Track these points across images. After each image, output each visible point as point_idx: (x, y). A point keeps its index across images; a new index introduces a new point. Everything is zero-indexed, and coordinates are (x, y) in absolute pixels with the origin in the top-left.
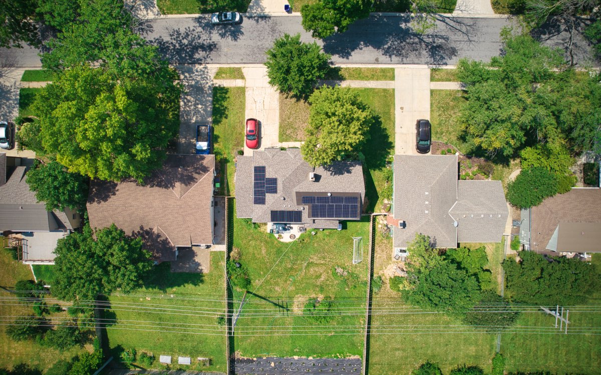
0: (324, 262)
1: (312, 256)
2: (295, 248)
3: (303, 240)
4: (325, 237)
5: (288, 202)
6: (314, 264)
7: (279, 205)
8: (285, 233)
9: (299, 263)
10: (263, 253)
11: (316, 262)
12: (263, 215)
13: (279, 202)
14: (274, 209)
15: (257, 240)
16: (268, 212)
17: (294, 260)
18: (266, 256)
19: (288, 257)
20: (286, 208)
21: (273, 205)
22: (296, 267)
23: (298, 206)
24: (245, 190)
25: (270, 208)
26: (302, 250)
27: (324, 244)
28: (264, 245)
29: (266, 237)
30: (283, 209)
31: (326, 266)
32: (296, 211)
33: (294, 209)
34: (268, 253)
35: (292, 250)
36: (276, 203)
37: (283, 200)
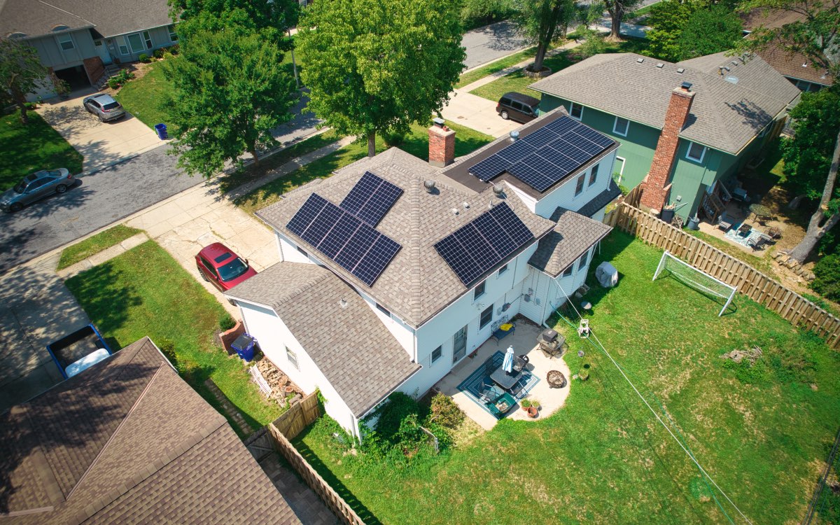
0: (688, 371)
1: (652, 383)
4: (615, 322)
5: (452, 197)
6: (681, 395)
7: (440, 217)
8: (530, 389)
9: (655, 430)
10: (546, 501)
11: (678, 388)
12: (425, 281)
13: (431, 209)
14: (436, 237)
15: (484, 481)
16: (429, 259)
17: (634, 434)
18: (562, 499)
19: (613, 440)
20: (462, 216)
21: (424, 226)
22: (662, 446)
23: (483, 194)
24: (310, 294)
25: (424, 239)
26: (614, 389)
27: (632, 337)
28: (519, 475)
29: (497, 447)
30: (456, 224)
31: (705, 377)
32: (493, 209)
33: (483, 207)
34: (559, 485)
35: (597, 410)
36: (426, 216)
37: (437, 197)
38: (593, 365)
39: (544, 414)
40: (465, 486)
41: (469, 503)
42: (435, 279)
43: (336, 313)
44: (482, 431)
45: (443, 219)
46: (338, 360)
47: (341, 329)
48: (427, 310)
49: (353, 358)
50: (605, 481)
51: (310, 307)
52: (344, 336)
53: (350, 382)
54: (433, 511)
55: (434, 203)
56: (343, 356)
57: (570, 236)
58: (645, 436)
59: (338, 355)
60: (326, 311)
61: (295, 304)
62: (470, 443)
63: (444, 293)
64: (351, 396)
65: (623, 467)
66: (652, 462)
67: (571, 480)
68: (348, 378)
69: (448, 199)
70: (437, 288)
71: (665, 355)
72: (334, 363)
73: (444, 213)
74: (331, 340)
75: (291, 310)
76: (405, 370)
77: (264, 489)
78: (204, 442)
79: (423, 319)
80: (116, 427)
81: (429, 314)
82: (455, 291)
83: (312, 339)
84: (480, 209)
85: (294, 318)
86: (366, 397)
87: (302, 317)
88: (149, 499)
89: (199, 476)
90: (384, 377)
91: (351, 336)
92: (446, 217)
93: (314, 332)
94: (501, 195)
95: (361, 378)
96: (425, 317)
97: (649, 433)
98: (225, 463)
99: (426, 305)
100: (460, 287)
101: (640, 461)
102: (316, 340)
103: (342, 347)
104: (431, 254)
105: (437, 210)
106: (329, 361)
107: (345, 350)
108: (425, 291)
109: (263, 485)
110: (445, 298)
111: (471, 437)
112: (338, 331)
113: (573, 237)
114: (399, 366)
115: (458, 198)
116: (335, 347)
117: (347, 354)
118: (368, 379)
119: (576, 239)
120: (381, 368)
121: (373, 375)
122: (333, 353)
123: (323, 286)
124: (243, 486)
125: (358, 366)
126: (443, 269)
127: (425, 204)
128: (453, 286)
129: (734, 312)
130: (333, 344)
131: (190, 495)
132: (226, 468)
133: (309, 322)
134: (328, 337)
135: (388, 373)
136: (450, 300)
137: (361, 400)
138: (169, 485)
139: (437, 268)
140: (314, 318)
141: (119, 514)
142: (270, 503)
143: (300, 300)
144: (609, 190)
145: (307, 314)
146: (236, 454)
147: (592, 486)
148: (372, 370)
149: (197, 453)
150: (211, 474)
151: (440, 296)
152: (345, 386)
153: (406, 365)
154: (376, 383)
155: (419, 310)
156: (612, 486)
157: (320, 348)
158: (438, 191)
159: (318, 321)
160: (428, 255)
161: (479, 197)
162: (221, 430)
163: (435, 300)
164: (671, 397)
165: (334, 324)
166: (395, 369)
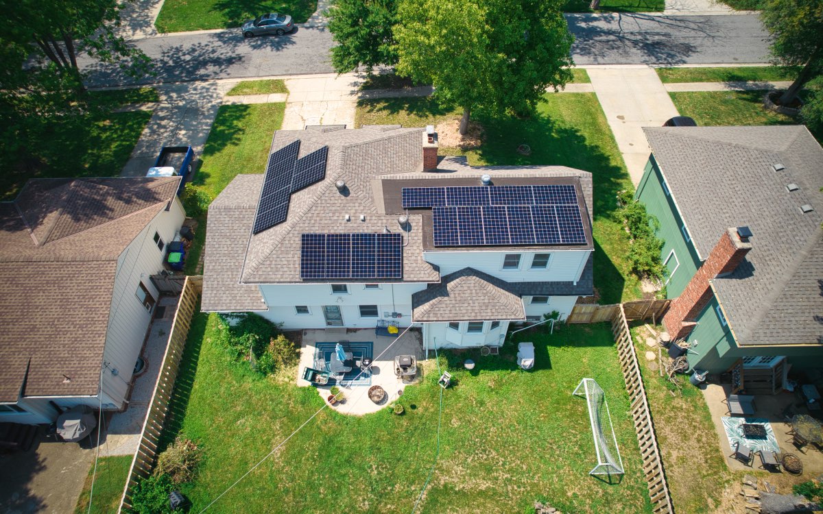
0: (489, 484)
1: (445, 464)
2: (384, 435)
3: (413, 407)
4: (485, 396)
5: (357, 205)
6: (456, 493)
7: (331, 215)
8: (355, 385)
9: (399, 492)
10: (276, 457)
11: (461, 486)
12: (275, 256)
13: (328, 205)
14: (313, 228)
15: (261, 412)
16: (292, 242)
17: (381, 479)
18: (284, 466)
19: (361, 468)
20: (351, 225)
21: (310, 215)
22: (389, 506)
23: (388, 217)
24: (238, 213)
25: (301, 225)
26: (409, 440)
27: (481, 418)
28: (281, 427)
29: (290, 399)
30: (340, 228)
31: (497, 502)
32: (387, 235)
33: (378, 228)
34: (294, 455)
35: (377, 440)
36: (319, 208)
37: (343, 197)
38: (420, 410)
39: (341, 409)
40: (248, 402)
41: (240, 415)
42: (283, 259)
43: (244, 237)
44: (295, 383)
45: (332, 218)
46: (219, 267)
47: (238, 249)
48: (258, 276)
49: (229, 273)
50: (321, 485)
51: (230, 222)
52: (236, 255)
53: (215, 286)
54: (220, 400)
55: (336, 202)
56: (224, 267)
57: (458, 299)
58: (386, 489)
59: (222, 264)
60: (239, 230)
61: (223, 214)
62: (281, 383)
63: (281, 273)
64: (209, 295)
65: (344, 490)
66: (367, 507)
67: (303, 461)
68: (216, 282)
69: (352, 205)
70: (279, 266)
71: (488, 455)
72: (216, 267)
73: (337, 214)
74: (226, 252)
75: (218, 217)
76: (255, 304)
77: (104, 309)
78: (100, 262)
79: (250, 280)
80: (105, 222)
81: (257, 280)
82: (291, 276)
83: (215, 243)
84: (373, 228)
85: (216, 222)
86: (217, 302)
87: (221, 225)
88: (58, 272)
89: (84, 278)
90: (238, 298)
91: (240, 257)
92: (335, 218)
93: (220, 240)
94: (406, 226)
95: (223, 289)
96: (252, 280)
97: (392, 490)
98: (99, 281)
99: (260, 273)
100: (297, 276)
101: (361, 498)
102: (217, 246)
103: (229, 261)
104: (297, 239)
105: (333, 208)
106: (214, 264)
107: (229, 264)
108: (268, 262)
109: (105, 306)
110: (279, 276)
111: (286, 380)
112: (235, 249)
113: (463, 301)
114: (254, 298)
115: (362, 208)
116: (225, 258)
117: (228, 267)
118: (227, 292)
119: (466, 305)
120: (241, 292)
121: (233, 292)
122: (220, 261)
123: (251, 213)
124: (97, 299)
125: (229, 280)
126: (296, 256)
127: (327, 198)
128: (292, 273)
129: (610, 483)
130: (225, 255)
131: (74, 284)
132: (98, 284)
133: (222, 231)
134: (226, 249)
135: (243, 298)
136: (282, 280)
137: (212, 302)
138: (70, 272)
139: (292, 252)
140: (228, 231)
141: (43, 269)
142: (100, 319)
143: (229, 214)
144: (575, 284)
145: (226, 225)
146: (107, 280)
147: (309, 478)
148: (235, 289)
149: (92, 265)
150: (90, 281)
151: (276, 273)
152: (210, 286)
153: (259, 301)
154: (230, 298)
155: (252, 272)
156: (322, 491)
157: (215, 252)
158: (349, 194)
159: (228, 234)
160: (293, 238)
161: (383, 218)
162: (111, 263)
163: (271, 273)
164: (445, 486)
165: (236, 243)
166: (249, 298)
